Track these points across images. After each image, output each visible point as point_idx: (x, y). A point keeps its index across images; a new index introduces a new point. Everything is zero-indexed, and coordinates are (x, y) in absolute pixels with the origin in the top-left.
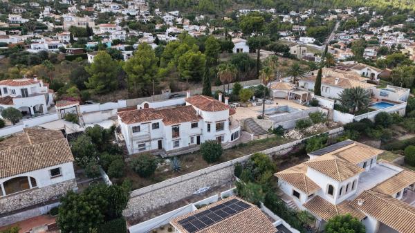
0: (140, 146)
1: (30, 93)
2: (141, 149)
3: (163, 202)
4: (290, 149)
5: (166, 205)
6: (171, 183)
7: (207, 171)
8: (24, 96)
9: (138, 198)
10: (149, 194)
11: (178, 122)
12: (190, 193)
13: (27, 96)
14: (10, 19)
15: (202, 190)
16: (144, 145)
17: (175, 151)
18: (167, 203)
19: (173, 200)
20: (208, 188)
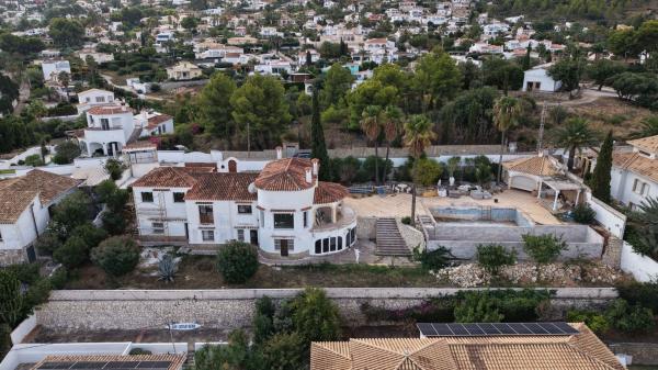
0: (155, 225)
1: (111, 125)
2: (156, 231)
3: (109, 325)
4: (417, 303)
5: (111, 330)
6: (124, 297)
7: (199, 296)
8: (104, 129)
9: (67, 304)
10: (85, 303)
11: (210, 198)
12: (159, 324)
13: (108, 128)
14: (262, 33)
15: (183, 325)
16: (161, 225)
17: (206, 247)
18: (116, 327)
19: (126, 326)
20: (197, 326)
